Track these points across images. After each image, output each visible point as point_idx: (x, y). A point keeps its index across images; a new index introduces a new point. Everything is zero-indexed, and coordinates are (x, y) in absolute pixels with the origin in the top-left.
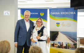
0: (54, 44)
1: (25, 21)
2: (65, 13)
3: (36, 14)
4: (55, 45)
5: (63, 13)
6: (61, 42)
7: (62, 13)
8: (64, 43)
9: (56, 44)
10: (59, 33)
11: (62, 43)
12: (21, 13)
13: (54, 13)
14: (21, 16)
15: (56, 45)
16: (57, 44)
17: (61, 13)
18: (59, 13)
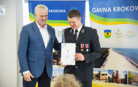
0: (99, 74)
1: (39, 26)
2: (123, 9)
3: (62, 11)
4: (101, 77)
5: (118, 9)
6: (115, 69)
7: (116, 9)
8: (120, 73)
9: (103, 75)
10: (110, 50)
11: (117, 71)
12: (30, 11)
13: (99, 10)
14: (30, 16)
15: (104, 77)
16: (106, 74)
17: (114, 9)
18: (109, 10)
